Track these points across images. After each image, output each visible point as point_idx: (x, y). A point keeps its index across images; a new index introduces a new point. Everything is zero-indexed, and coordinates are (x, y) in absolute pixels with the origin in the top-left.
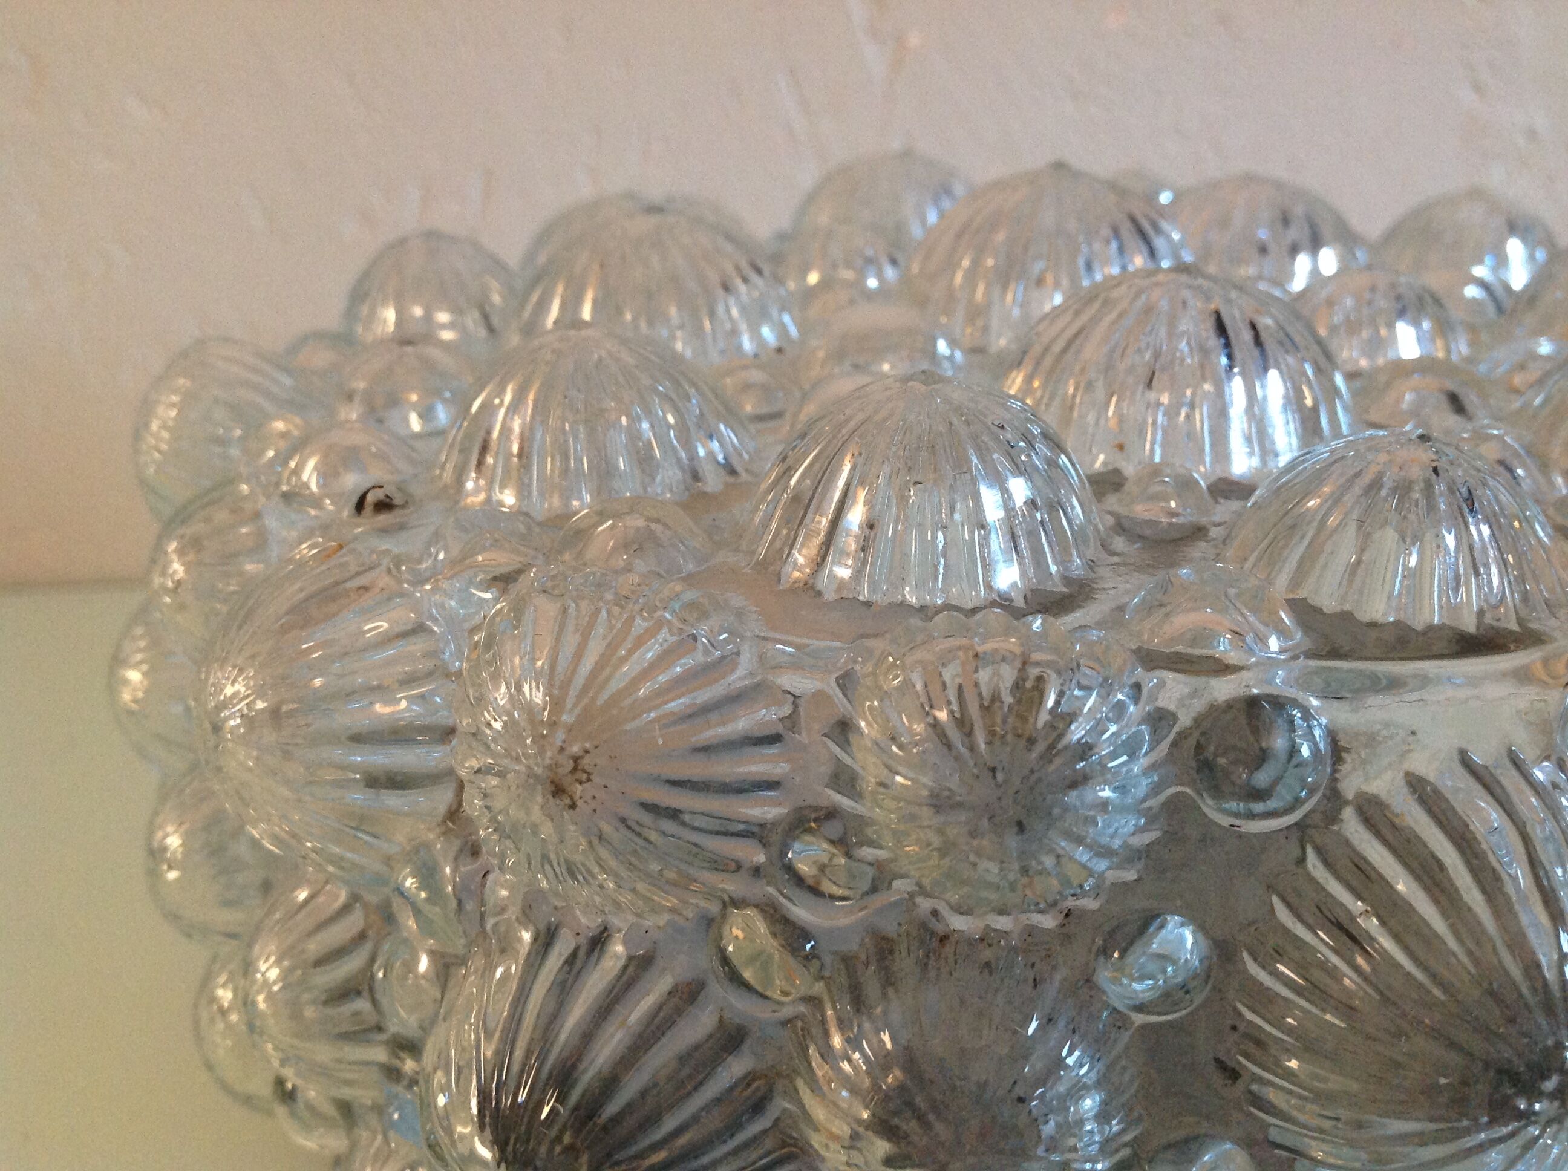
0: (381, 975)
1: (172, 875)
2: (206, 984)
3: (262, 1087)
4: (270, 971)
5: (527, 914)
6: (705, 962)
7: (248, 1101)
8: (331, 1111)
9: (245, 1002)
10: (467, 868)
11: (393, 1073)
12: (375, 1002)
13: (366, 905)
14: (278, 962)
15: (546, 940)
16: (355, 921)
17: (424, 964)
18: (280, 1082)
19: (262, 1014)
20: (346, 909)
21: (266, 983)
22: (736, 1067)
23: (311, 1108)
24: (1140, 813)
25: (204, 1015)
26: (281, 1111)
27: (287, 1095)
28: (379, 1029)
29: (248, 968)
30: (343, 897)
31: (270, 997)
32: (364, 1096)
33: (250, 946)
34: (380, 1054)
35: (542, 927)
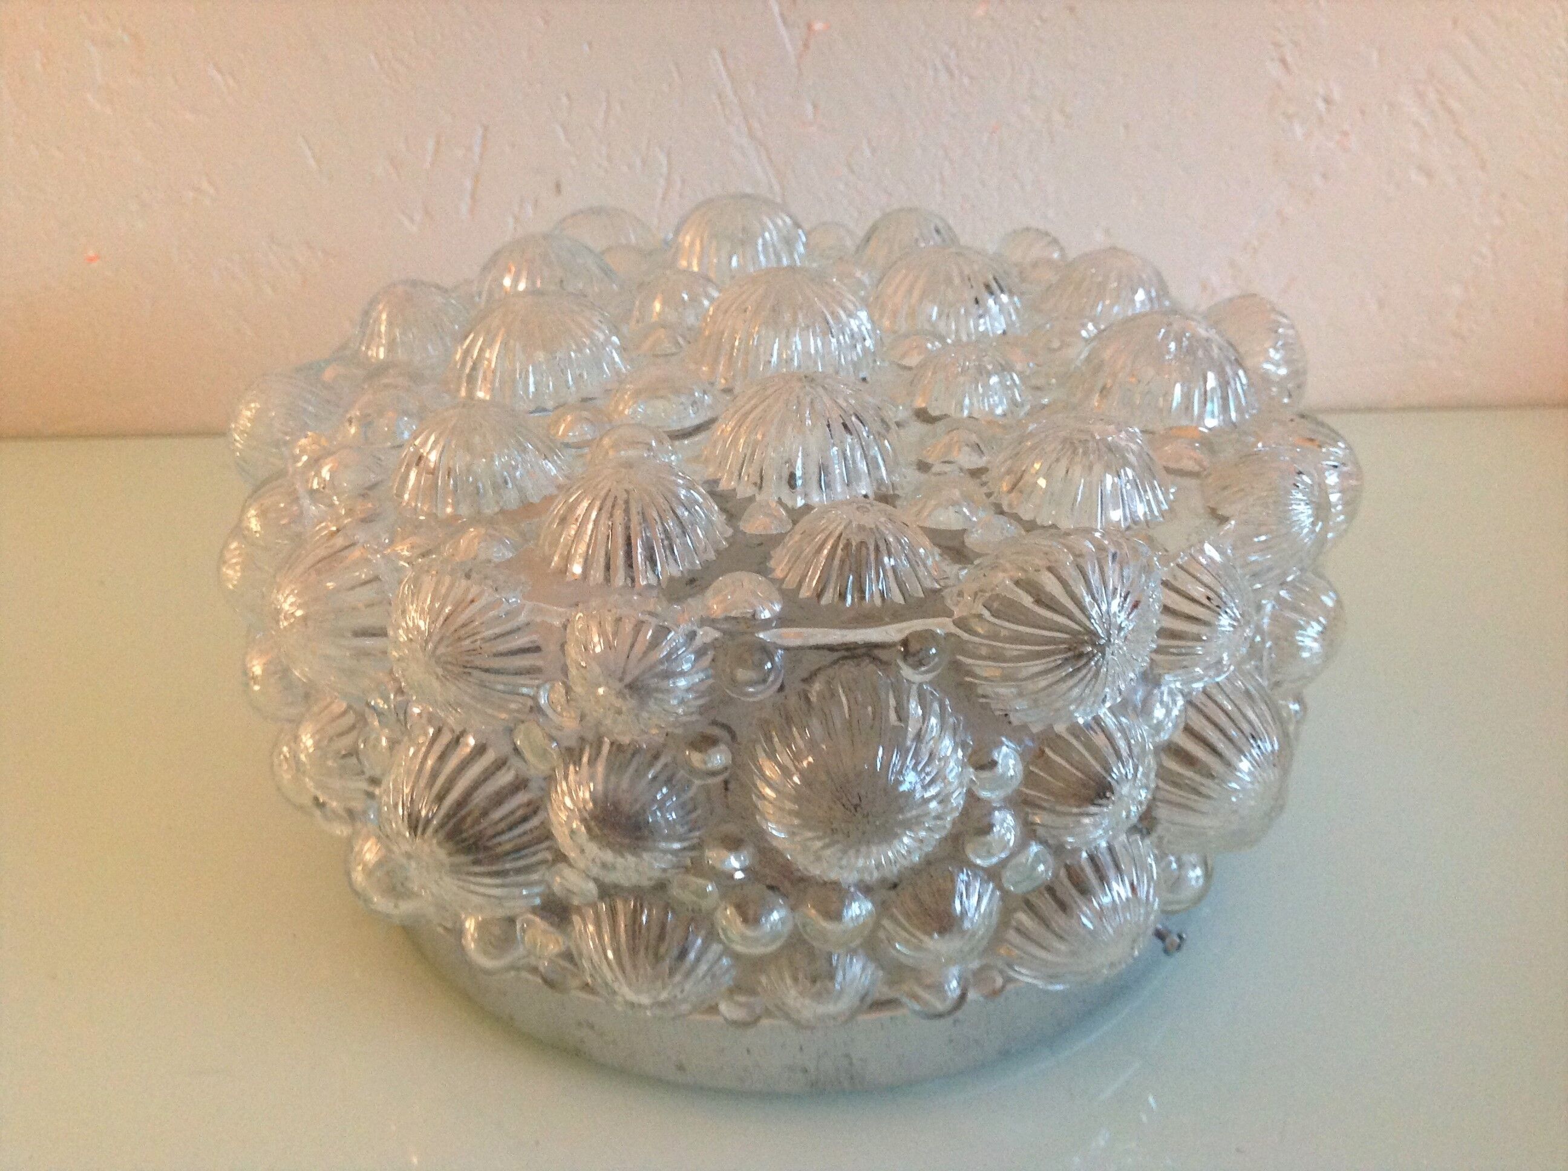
0: (362, 746)
1: (257, 688)
2: (276, 745)
3: (307, 801)
4: (308, 741)
5: (430, 721)
6: (507, 749)
7: (301, 808)
8: (344, 814)
9: (295, 757)
10: (399, 698)
11: (370, 795)
12: (358, 759)
13: (355, 712)
14: (312, 736)
15: (439, 732)
16: (350, 719)
17: (384, 742)
18: (316, 799)
19: (304, 764)
20: (344, 713)
21: (306, 748)
22: (521, 798)
23: (333, 812)
24: (696, 692)
25: (276, 761)
26: (318, 813)
27: (320, 805)
28: (363, 773)
29: (296, 738)
30: (344, 705)
31: (308, 755)
32: (357, 805)
33: (298, 727)
34: (364, 785)
35: (437, 728)
